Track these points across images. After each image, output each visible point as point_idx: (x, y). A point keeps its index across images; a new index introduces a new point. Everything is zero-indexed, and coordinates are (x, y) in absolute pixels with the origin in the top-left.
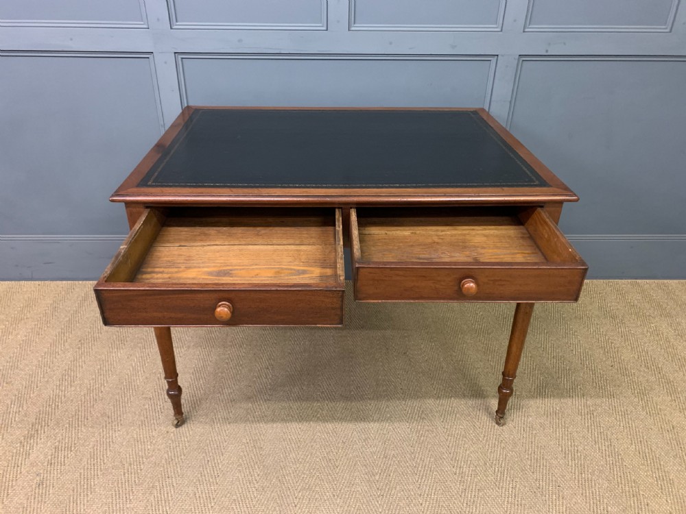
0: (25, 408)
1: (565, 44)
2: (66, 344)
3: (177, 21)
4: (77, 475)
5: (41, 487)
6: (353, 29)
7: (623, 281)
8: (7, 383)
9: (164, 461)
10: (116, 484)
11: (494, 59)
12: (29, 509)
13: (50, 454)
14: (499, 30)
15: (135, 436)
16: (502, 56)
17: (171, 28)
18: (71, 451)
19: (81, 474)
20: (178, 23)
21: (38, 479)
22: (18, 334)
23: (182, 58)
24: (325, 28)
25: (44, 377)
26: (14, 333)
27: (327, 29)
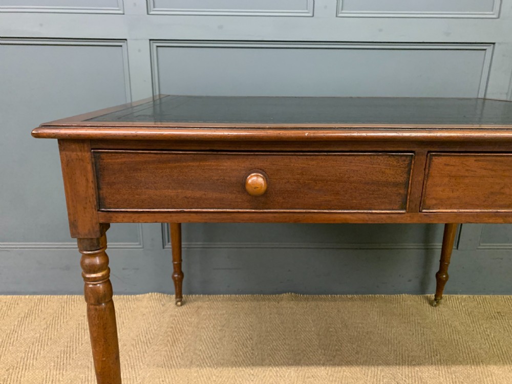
3: (154, 7)
6: (341, 15)
11: (489, 49)
14: (496, 16)
16: (500, 44)
17: (148, 14)
20: (155, 9)
23: (157, 46)
24: (310, 15)
27: (313, 16)
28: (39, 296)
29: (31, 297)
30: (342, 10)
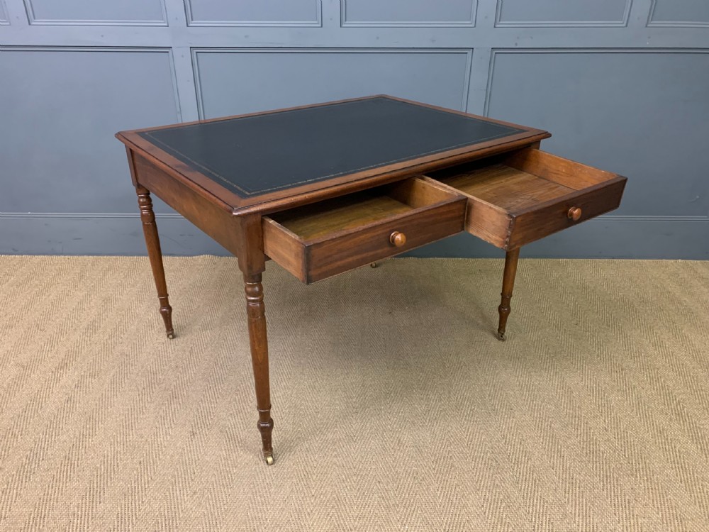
0: (56, 348)
1: (532, 38)
2: (91, 303)
3: (192, 20)
4: (100, 395)
5: (69, 402)
6: (344, 25)
7: (600, 260)
8: (41, 330)
9: (172, 387)
10: (132, 402)
11: (470, 52)
12: (59, 417)
13: (77, 379)
14: (473, 25)
15: (149, 369)
16: (477, 49)
17: (187, 26)
18: (95, 378)
19: (102, 394)
20: (193, 22)
21: (67, 397)
22: (49, 296)
23: (197, 52)
24: (320, 25)
25: (72, 327)
26: (47, 294)
27: (322, 26)
28: (115, 257)
29: (108, 257)
30: (346, 21)
